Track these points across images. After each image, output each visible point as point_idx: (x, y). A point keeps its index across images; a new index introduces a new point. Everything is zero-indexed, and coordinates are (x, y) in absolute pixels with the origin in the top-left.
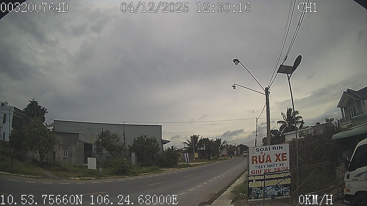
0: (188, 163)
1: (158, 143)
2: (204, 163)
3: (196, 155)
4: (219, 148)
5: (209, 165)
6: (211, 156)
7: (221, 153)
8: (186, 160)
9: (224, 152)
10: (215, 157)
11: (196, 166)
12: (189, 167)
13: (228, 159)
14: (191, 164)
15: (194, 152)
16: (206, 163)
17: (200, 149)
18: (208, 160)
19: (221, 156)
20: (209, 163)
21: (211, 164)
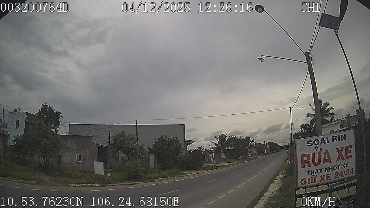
0: (214, 165)
1: (180, 143)
2: (232, 163)
3: (224, 155)
4: (248, 147)
5: (237, 166)
6: (240, 156)
7: (250, 152)
8: (212, 161)
9: (254, 151)
10: (244, 157)
11: (223, 168)
12: (215, 169)
13: (258, 158)
14: (218, 165)
15: (221, 152)
16: (234, 164)
17: (228, 149)
18: (237, 160)
19: (251, 155)
20: (238, 164)
21: (240, 165)
